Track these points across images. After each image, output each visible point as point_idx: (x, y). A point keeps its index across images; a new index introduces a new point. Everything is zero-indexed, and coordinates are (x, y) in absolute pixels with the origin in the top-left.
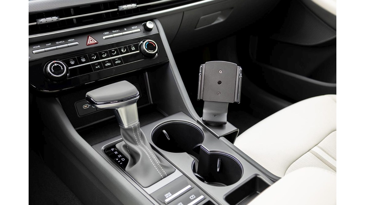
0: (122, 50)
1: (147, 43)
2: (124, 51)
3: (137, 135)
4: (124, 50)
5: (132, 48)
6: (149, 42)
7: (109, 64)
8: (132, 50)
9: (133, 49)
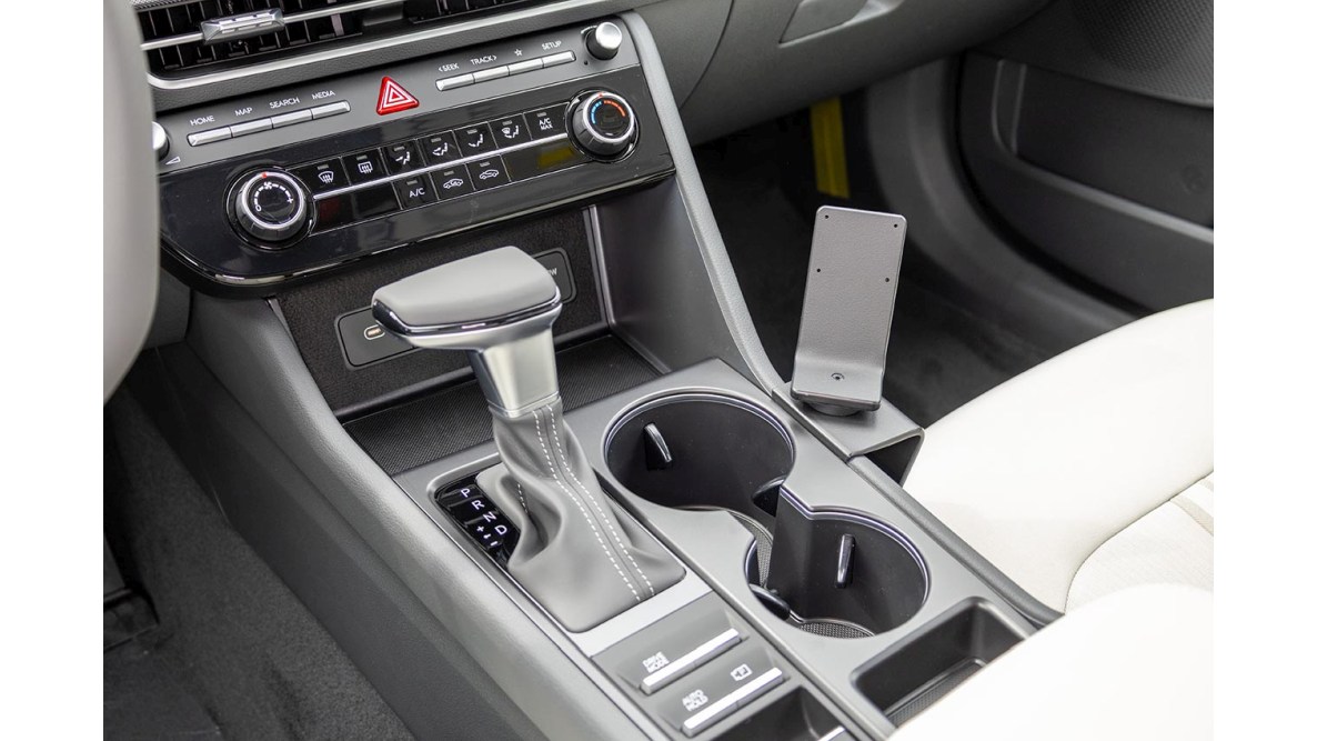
0: (506, 131)
1: (597, 105)
2: (511, 134)
3: (551, 444)
4: (513, 130)
5: (541, 122)
6: (602, 99)
7: (455, 183)
8: (543, 128)
9: (546, 125)
